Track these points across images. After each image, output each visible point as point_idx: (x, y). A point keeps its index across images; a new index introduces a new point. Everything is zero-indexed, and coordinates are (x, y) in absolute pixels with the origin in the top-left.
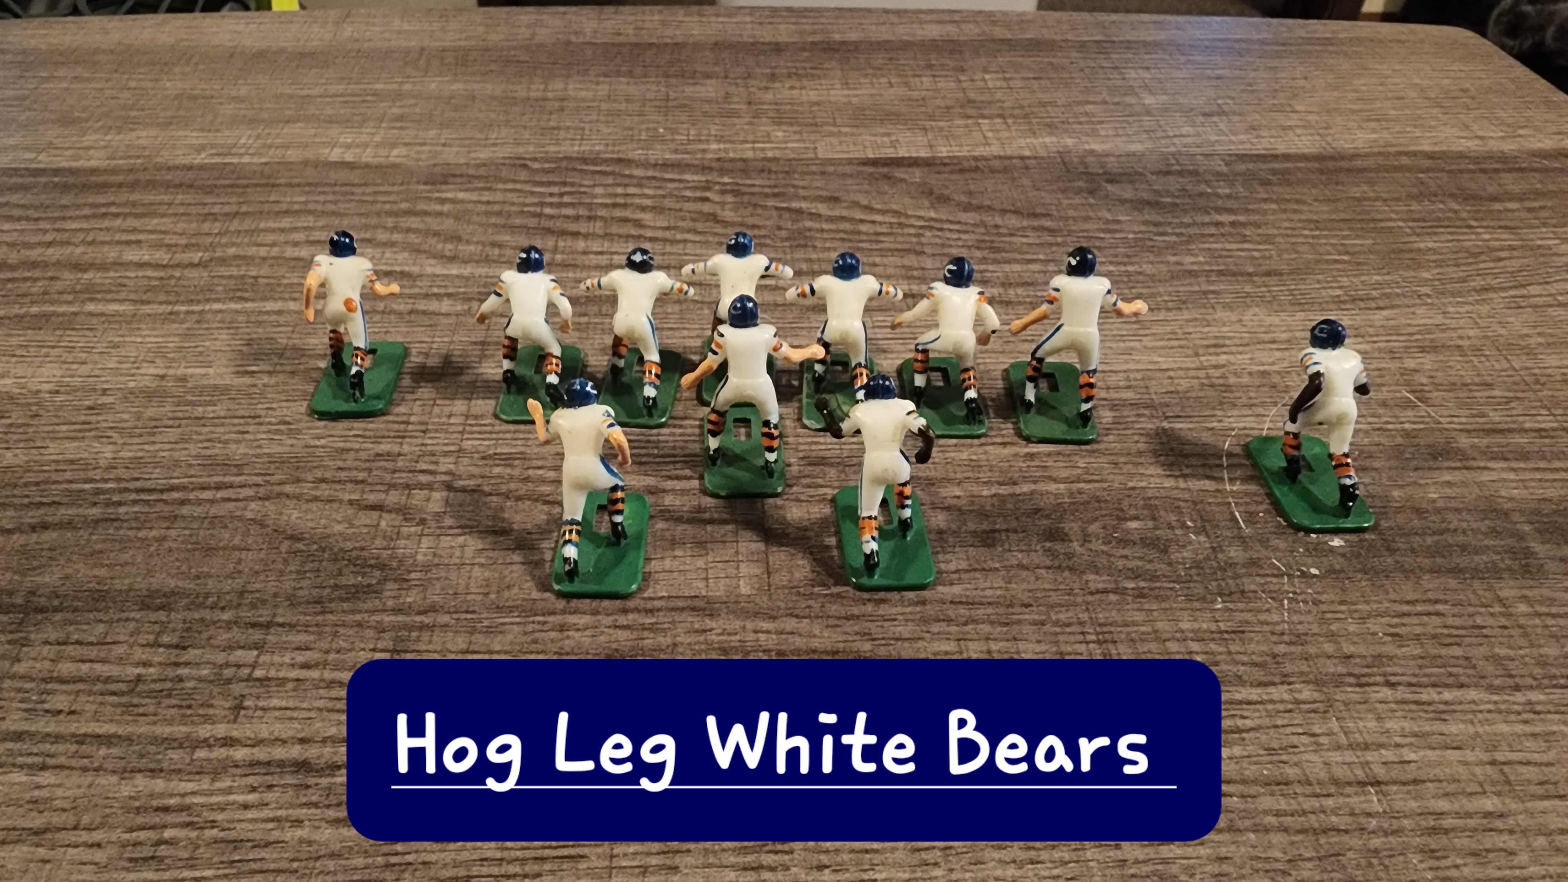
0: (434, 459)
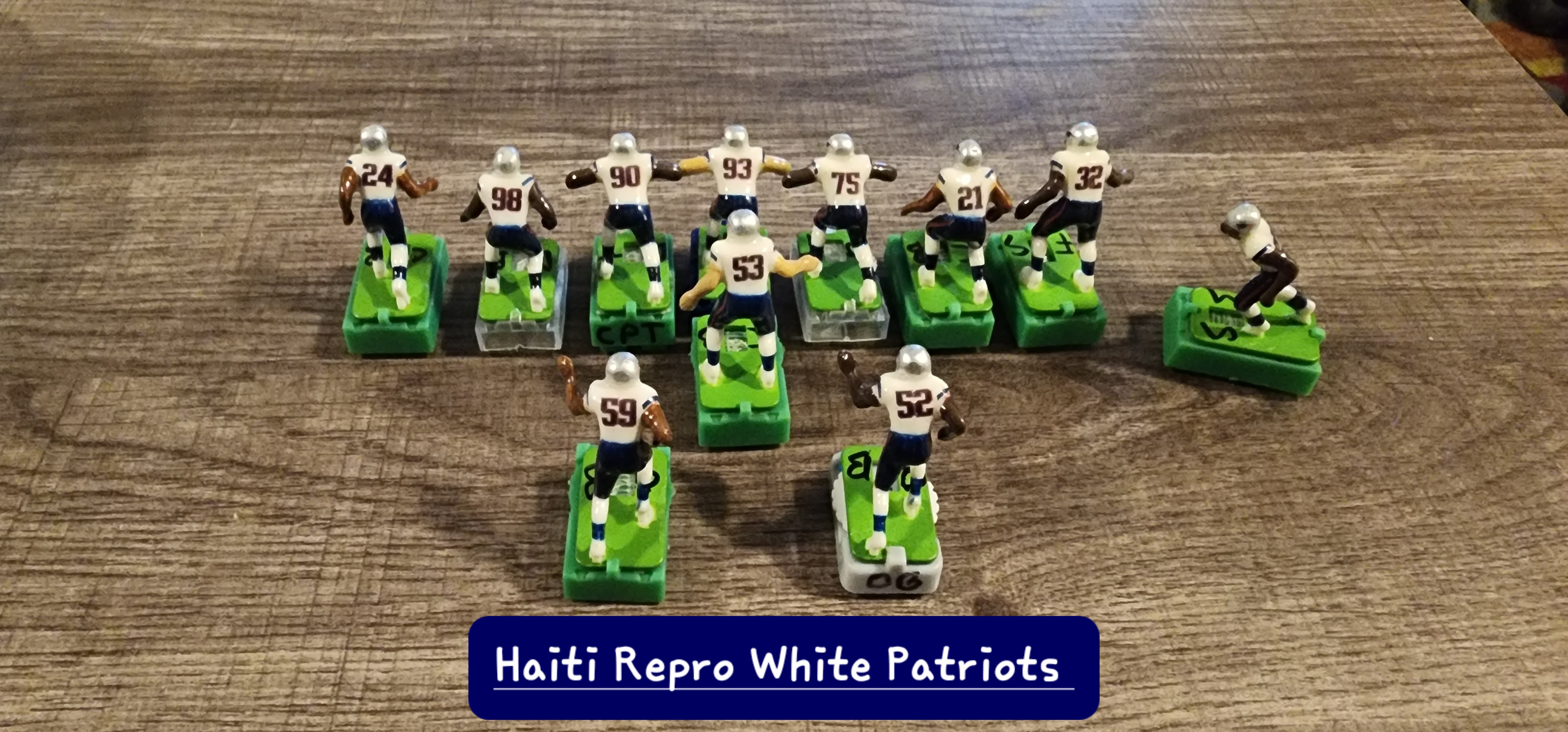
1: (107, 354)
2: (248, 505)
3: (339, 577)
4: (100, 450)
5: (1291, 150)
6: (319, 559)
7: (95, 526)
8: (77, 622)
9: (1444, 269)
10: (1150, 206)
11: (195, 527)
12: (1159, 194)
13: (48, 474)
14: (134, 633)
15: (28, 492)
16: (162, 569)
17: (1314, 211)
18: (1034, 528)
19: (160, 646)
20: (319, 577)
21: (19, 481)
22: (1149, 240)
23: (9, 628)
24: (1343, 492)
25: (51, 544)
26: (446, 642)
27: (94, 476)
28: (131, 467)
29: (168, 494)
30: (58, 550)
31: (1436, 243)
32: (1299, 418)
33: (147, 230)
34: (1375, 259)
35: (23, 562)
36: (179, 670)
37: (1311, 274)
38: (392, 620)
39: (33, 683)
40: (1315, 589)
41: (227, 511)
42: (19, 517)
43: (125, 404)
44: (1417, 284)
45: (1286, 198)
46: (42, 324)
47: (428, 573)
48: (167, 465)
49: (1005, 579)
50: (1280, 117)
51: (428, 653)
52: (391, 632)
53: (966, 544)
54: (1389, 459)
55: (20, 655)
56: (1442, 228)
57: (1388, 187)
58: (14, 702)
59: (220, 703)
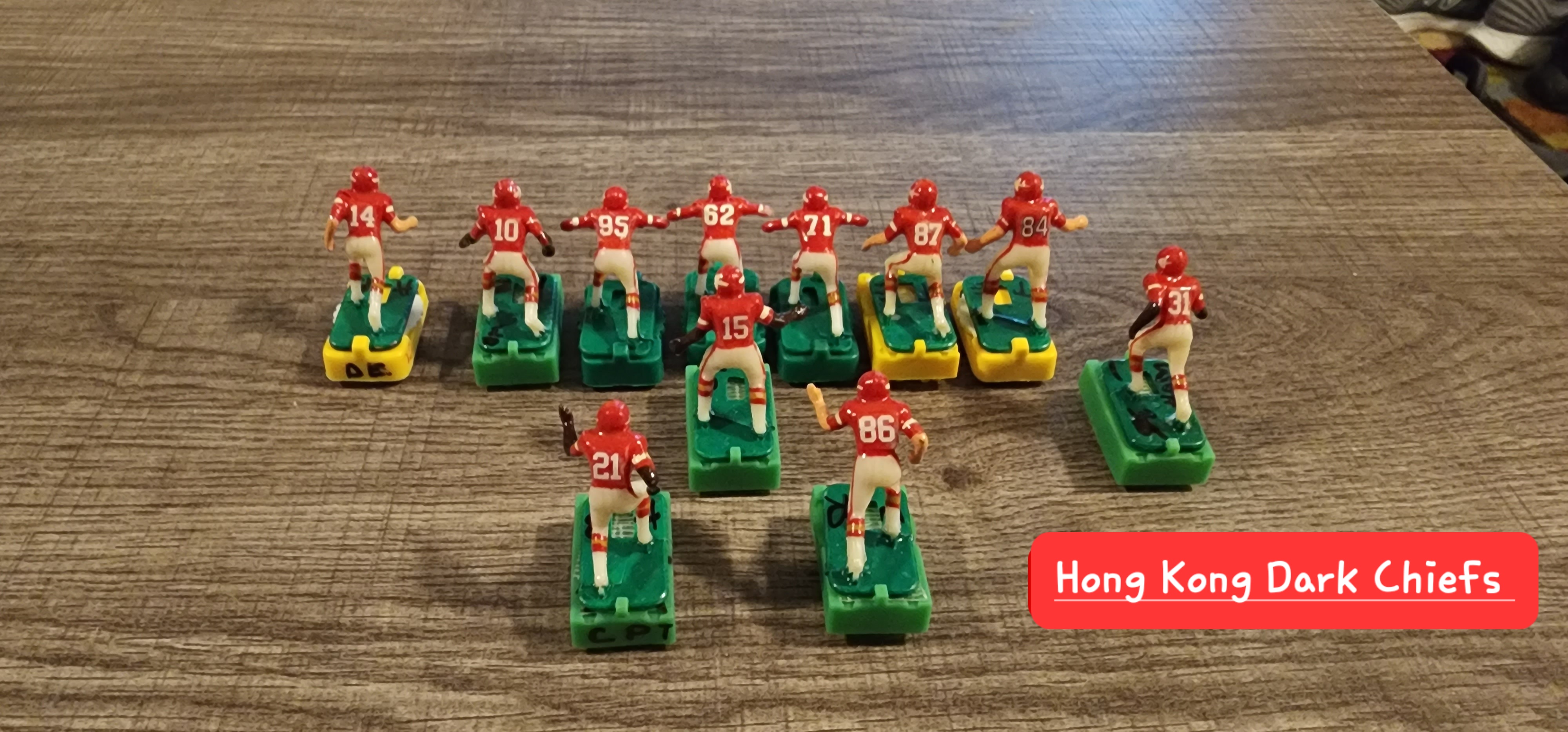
0: (401, 405)
1: (183, 281)
2: (305, 395)
3: (385, 450)
4: (175, 354)
5: (1235, 130)
6: (368, 436)
7: (172, 410)
8: (157, 482)
9: (1367, 221)
10: (1107, 173)
11: (260, 412)
12: (1114, 164)
13: (130, 371)
14: (206, 491)
15: (114, 385)
16: (230, 443)
17: (1254, 177)
18: (998, 416)
19: (230, 500)
20: (368, 449)
21: (106, 376)
22: (1106, 199)
23: (97, 486)
24: (1273, 391)
25: (133, 424)
26: (479, 498)
27: (170, 373)
28: (203, 367)
29: (237, 387)
30: (141, 428)
31: (1361, 202)
32: (1235, 334)
33: (218, 188)
34: (1306, 213)
35: (109, 437)
36: (245, 518)
37: (1250, 224)
38: (432, 482)
39: (118, 527)
40: (1245, 463)
41: (288, 400)
42: (106, 403)
43: (199, 320)
44: (1344, 233)
45: (1229, 167)
46: (125, 259)
47: (463, 448)
48: (234, 365)
49: (971, 455)
50: (1226, 105)
51: (463, 507)
52: (431, 491)
53: (938, 427)
54: (1314, 366)
55: (107, 506)
56: (1368, 190)
57: (1321, 159)
58: (101, 542)
59: (280, 543)
